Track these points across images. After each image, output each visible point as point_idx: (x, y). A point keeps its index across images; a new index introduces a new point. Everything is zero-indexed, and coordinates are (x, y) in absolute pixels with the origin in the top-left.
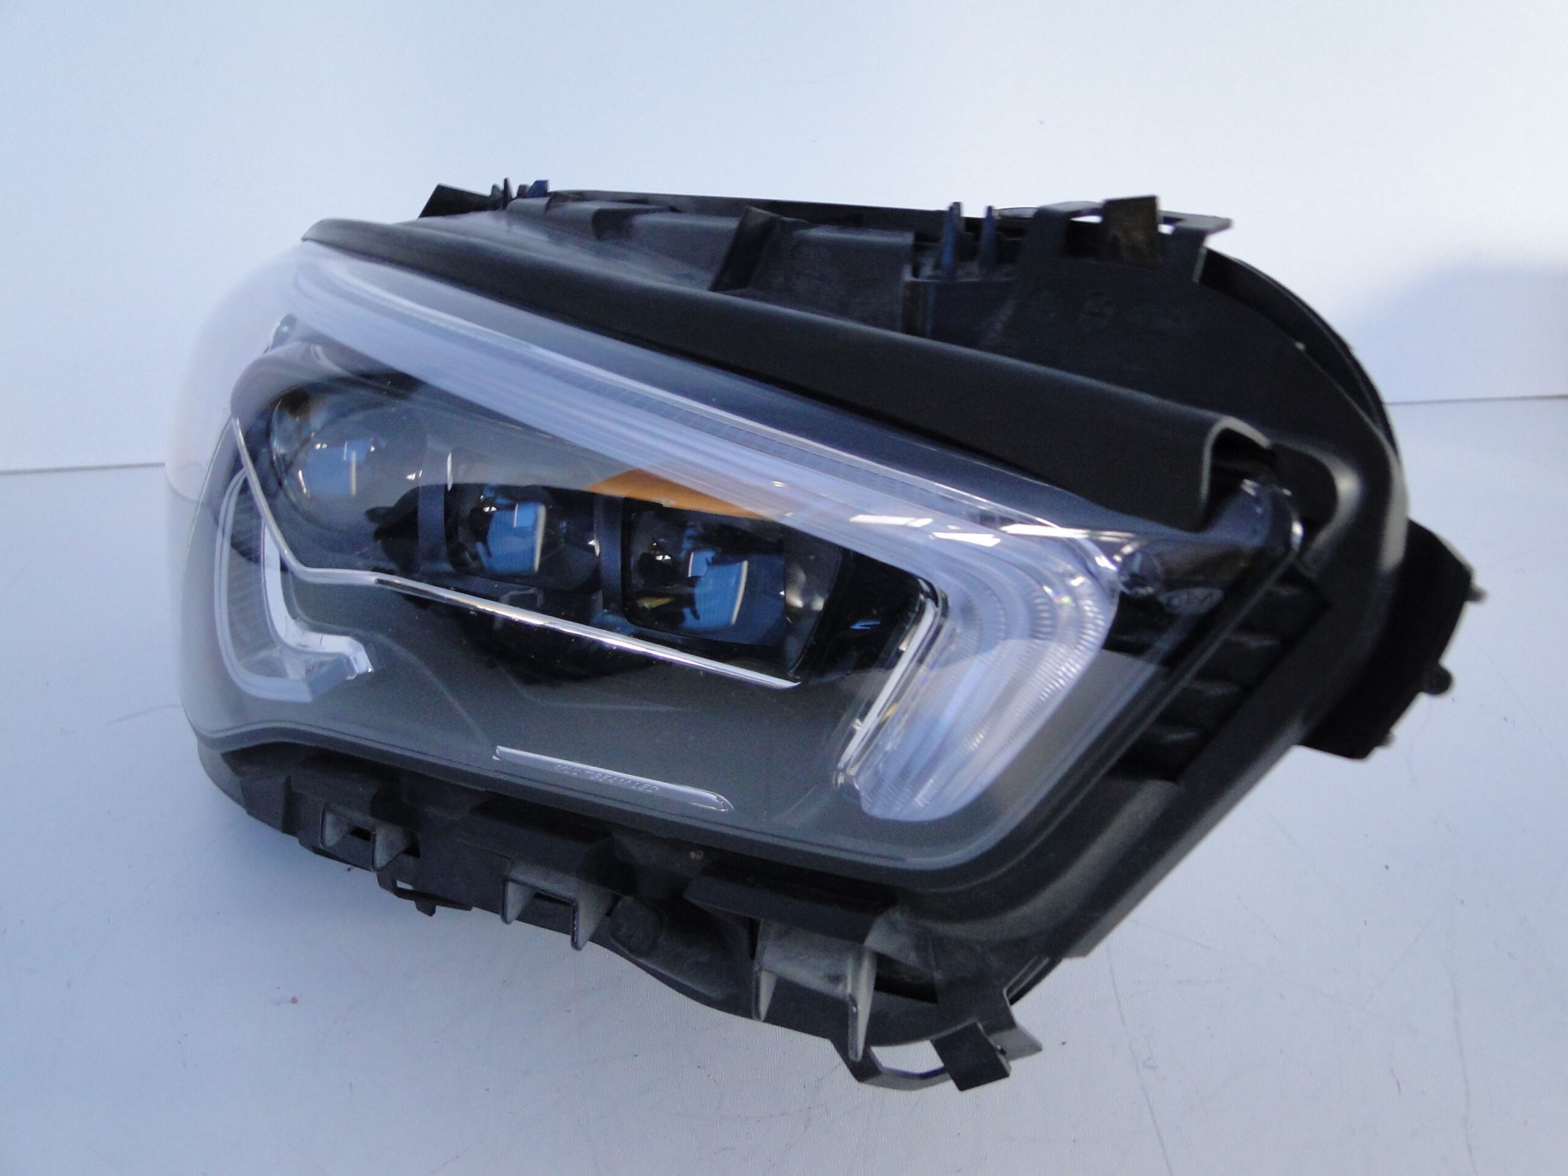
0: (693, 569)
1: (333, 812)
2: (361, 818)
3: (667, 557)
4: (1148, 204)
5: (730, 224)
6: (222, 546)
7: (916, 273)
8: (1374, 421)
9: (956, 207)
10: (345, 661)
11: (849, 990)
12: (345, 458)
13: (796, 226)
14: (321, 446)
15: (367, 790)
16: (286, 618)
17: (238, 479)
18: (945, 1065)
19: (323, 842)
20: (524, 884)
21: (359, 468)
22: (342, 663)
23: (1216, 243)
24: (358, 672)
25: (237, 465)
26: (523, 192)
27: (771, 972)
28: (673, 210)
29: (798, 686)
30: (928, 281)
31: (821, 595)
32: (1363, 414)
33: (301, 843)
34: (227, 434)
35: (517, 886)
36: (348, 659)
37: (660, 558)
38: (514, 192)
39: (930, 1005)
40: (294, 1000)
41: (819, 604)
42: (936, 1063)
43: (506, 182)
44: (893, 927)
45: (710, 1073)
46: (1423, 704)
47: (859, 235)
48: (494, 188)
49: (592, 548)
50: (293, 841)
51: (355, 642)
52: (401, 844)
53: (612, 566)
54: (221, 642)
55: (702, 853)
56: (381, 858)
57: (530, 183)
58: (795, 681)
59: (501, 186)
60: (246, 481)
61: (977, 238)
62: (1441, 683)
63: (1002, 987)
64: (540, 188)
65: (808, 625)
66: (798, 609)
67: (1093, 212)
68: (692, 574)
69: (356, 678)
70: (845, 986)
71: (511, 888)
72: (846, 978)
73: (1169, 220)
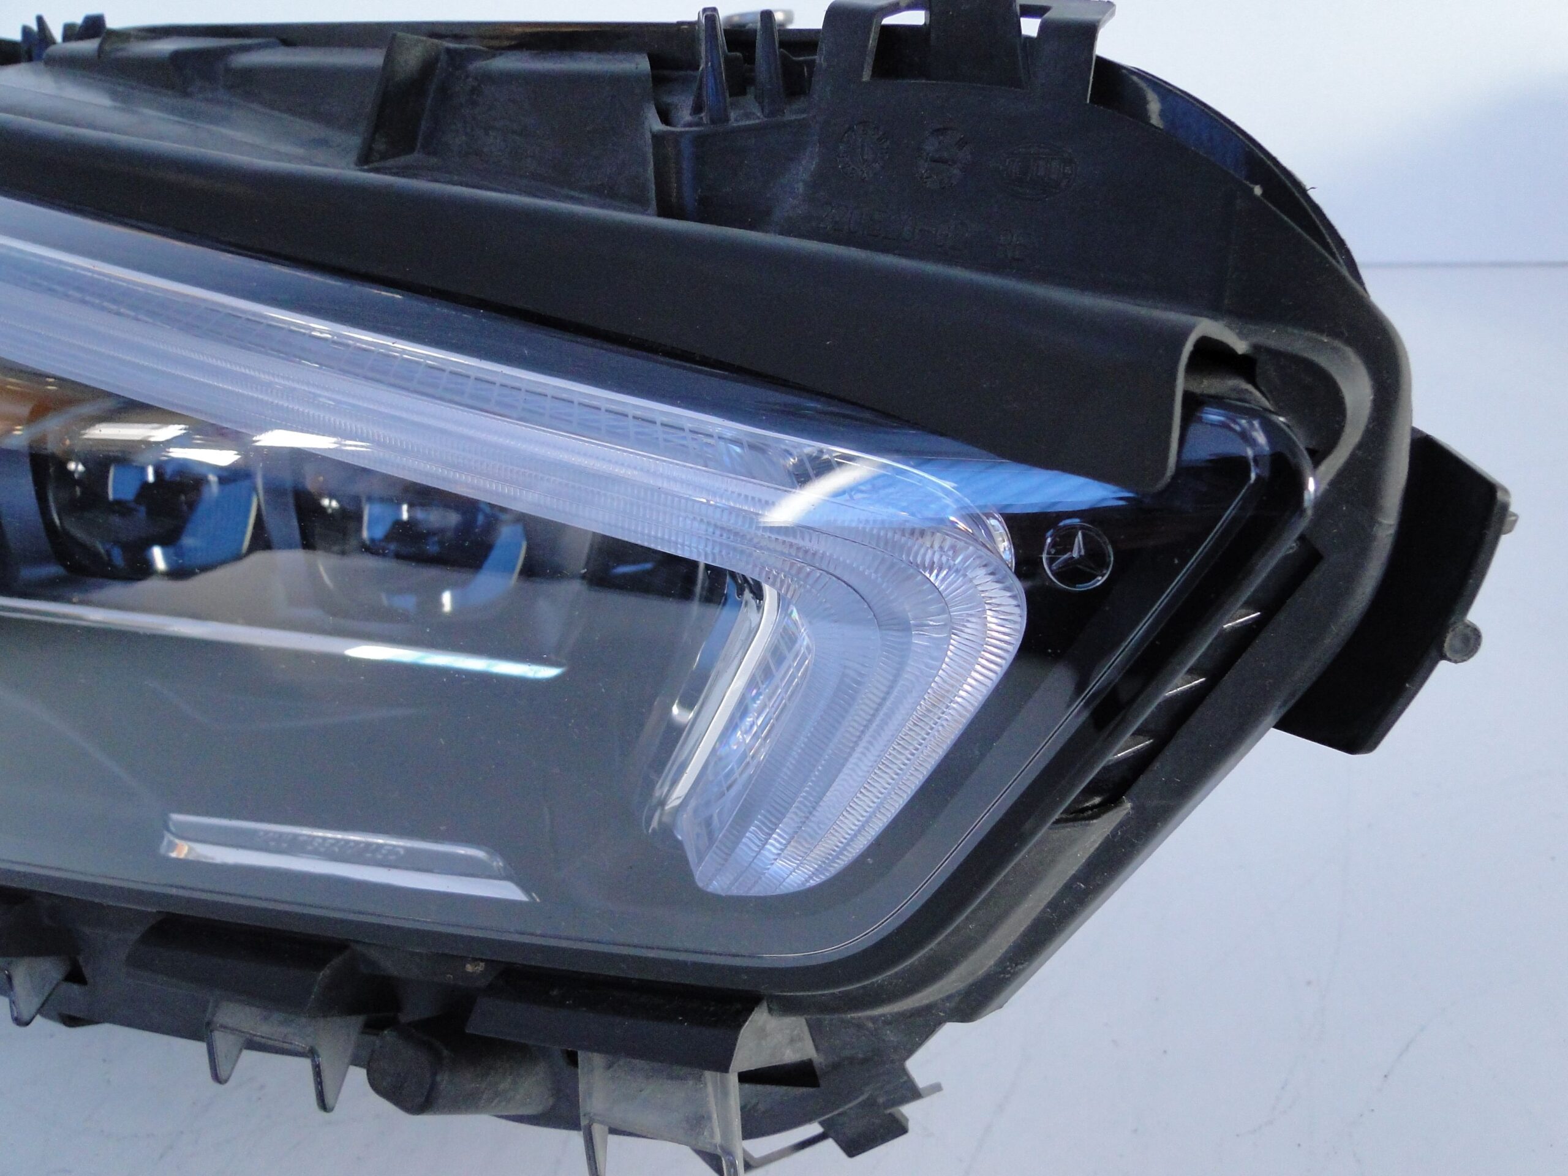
5: (375, 59)
7: (665, 116)
9: (710, 15)
13: (471, 55)
20: (236, 1031)
26: (71, 33)
27: (602, 1123)
30: (687, 129)
35: (227, 1034)
38: (57, 33)
39: (811, 1090)
43: (40, 20)
48: (26, 31)
57: (79, 20)
59: (34, 27)
61: (750, 59)
62: (1467, 644)
63: (903, 1061)
64: (94, 26)
67: (914, 4)
70: (712, 1136)
72: (710, 1118)
73: (1031, 12)
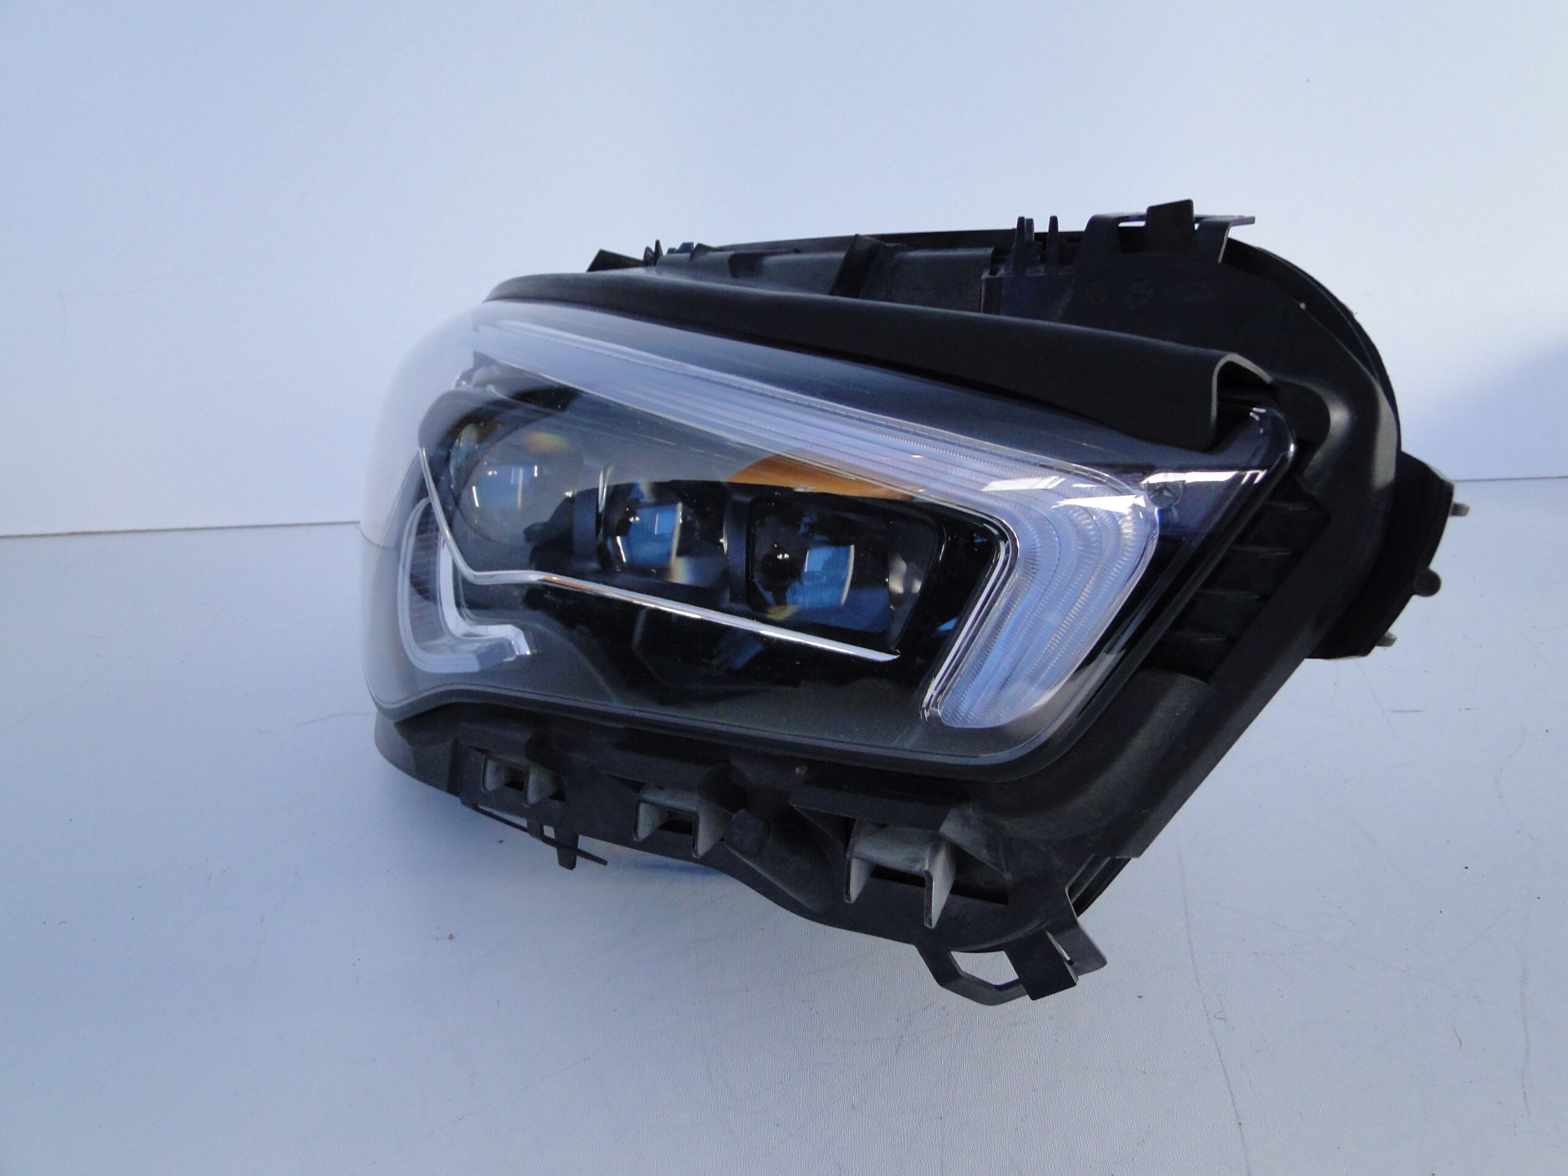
0: (808, 566)
1: (494, 759)
2: (518, 760)
3: (786, 556)
4: (1186, 206)
5: (841, 255)
6: (403, 582)
7: (992, 274)
8: (1373, 373)
10: (507, 645)
11: (926, 868)
12: (512, 482)
13: (896, 249)
14: (493, 472)
15: (522, 736)
16: (456, 617)
17: (422, 504)
18: (1019, 977)
19: (485, 788)
20: (652, 803)
21: (524, 491)
22: (503, 647)
23: (1235, 233)
24: (517, 654)
25: (422, 492)
26: (674, 251)
27: (860, 859)
28: (797, 251)
29: (898, 659)
30: (1001, 277)
31: (919, 579)
32: (1365, 369)
33: (464, 803)
34: (416, 462)
35: (647, 805)
36: (510, 644)
37: (780, 557)
38: (665, 252)
39: (1002, 906)
40: (451, 937)
41: (917, 586)
42: (1011, 975)
43: (658, 244)
44: (966, 821)
45: (812, 1006)
46: (1416, 604)
47: (948, 251)
48: (648, 249)
49: (721, 545)
50: (455, 801)
51: (517, 630)
52: (550, 789)
53: (739, 563)
54: (403, 635)
55: (806, 768)
56: (532, 797)
57: (678, 245)
58: (896, 654)
59: (653, 248)
60: (429, 506)
61: (1045, 247)
62: (1431, 585)
63: (1065, 884)
64: (686, 247)
65: (908, 607)
66: (900, 595)
67: (1139, 218)
68: (808, 569)
69: (516, 660)
70: (924, 865)
71: (643, 808)
72: (922, 859)
73: (1199, 219)
